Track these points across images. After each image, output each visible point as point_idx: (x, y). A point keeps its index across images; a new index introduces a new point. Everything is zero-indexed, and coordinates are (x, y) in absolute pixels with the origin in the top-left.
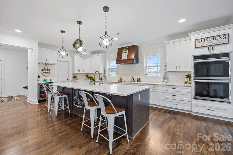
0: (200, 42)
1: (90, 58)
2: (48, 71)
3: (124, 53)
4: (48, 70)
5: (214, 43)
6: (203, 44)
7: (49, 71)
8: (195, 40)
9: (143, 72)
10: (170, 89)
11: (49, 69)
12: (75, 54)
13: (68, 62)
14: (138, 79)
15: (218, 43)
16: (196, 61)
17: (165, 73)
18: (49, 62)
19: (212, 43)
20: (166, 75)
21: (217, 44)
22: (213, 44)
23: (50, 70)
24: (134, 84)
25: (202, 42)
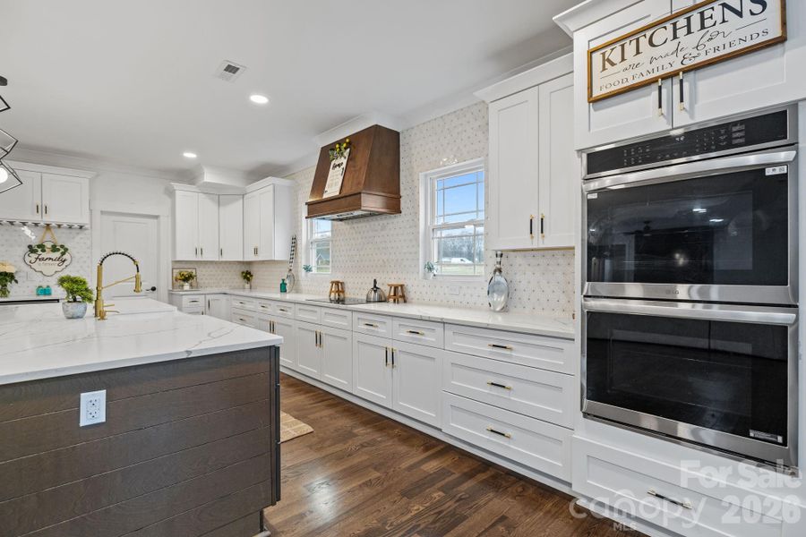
0: (613, 64)
1: (246, 197)
2: (57, 254)
3: (335, 166)
4: (58, 250)
5: (695, 53)
6: (629, 74)
7: (63, 254)
8: (591, 53)
9: (416, 253)
10: (483, 348)
11: (62, 246)
12: (176, 186)
13: (157, 217)
14: (396, 288)
15: (717, 49)
16: (595, 185)
17: (499, 259)
18: (52, 218)
19: (681, 55)
20: (500, 271)
21: (712, 55)
22: (688, 63)
23: (66, 250)
24: (352, 311)
25: (623, 59)
